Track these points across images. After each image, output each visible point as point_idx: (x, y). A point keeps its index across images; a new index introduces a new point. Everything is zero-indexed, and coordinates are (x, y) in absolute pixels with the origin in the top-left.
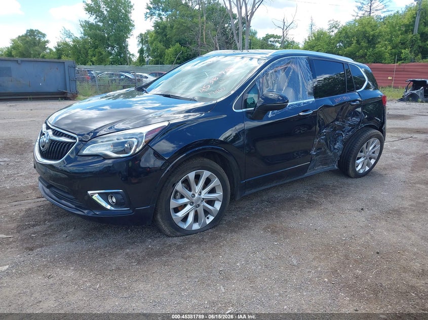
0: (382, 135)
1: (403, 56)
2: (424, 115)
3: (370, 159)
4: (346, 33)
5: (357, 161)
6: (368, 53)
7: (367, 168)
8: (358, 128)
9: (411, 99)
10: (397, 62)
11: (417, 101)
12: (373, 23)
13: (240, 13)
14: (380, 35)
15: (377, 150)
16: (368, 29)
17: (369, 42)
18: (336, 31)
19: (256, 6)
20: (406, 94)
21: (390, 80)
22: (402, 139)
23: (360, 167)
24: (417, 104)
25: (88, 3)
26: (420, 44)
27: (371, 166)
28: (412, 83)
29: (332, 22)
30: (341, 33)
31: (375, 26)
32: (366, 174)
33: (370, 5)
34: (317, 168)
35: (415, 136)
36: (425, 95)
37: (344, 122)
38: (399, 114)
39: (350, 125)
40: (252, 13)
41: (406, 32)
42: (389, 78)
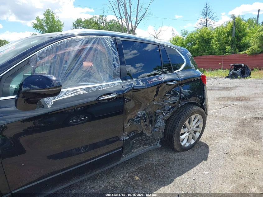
0: (203, 110)
1: (227, 50)
2: (242, 87)
3: (195, 132)
4: (192, 37)
5: (181, 137)
6: (206, 49)
7: (193, 142)
8: (178, 106)
9: (233, 76)
10: (224, 54)
11: (237, 78)
12: (208, 32)
13: (128, 27)
14: (212, 38)
15: (200, 124)
16: (205, 35)
17: (206, 43)
18: (186, 36)
19: (138, 23)
20: (230, 73)
21: (220, 65)
22: (227, 106)
23: (185, 141)
24: (237, 79)
25: (35, 23)
26: (237, 43)
27: (196, 139)
28: (233, 66)
29: (183, 31)
30: (189, 37)
31: (209, 33)
32: (192, 147)
33: (206, 21)
34: (136, 150)
35: (236, 103)
36: (242, 74)
37: (164, 101)
38: (225, 86)
39: (170, 104)
40: (136, 27)
41: (228, 36)
42: (220, 64)
